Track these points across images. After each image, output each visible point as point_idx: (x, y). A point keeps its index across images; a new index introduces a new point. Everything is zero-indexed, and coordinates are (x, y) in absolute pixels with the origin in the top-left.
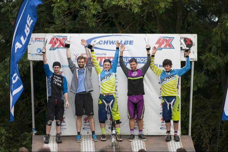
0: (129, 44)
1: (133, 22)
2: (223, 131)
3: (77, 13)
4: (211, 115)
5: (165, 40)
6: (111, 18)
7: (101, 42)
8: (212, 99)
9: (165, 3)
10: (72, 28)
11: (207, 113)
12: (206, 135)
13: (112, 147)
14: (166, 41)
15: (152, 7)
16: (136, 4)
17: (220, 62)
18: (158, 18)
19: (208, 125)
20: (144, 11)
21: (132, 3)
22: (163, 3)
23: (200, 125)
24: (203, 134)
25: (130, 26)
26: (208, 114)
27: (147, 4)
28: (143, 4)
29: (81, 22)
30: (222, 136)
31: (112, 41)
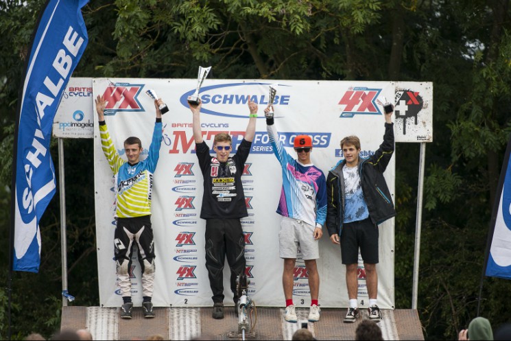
0: (281, 104)
1: (293, 55)
2: (492, 300)
3: (166, 33)
4: (465, 263)
5: (360, 94)
6: (243, 45)
7: (217, 99)
8: (468, 230)
9: (364, 12)
10: (156, 67)
11: (457, 261)
12: (453, 309)
13: (239, 333)
14: (362, 98)
15: (335, 21)
16: (299, 14)
17: (492, 142)
18: (348, 46)
19: (459, 286)
20: (318, 30)
21: (291, 12)
22: (359, 12)
23: (441, 286)
24: (446, 306)
25: (285, 64)
26: (459, 263)
27: (323, 13)
28: (315, 15)
29: (175, 53)
30: (490, 312)
31: (243, 97)
